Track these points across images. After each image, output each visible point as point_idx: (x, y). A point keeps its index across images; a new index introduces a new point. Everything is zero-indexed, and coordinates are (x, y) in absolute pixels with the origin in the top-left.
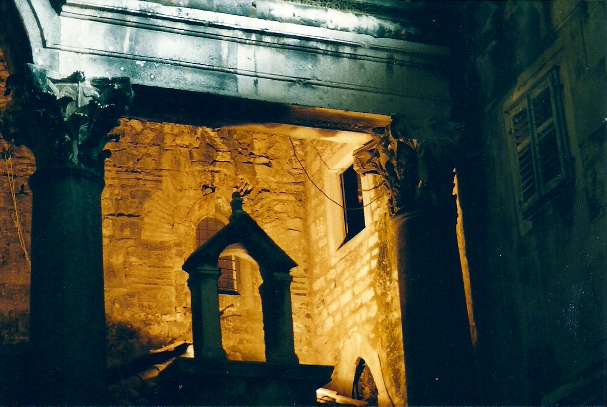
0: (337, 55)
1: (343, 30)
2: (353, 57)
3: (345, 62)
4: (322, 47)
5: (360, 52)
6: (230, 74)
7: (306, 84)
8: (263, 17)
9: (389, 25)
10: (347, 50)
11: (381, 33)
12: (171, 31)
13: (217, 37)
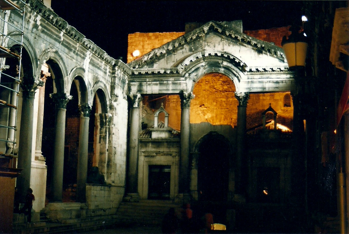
0: (283, 82)
1: (284, 78)
2: (285, 82)
3: (284, 83)
4: (280, 81)
5: (286, 81)
6: (265, 88)
7: (277, 88)
8: (270, 78)
9: (292, 76)
10: (284, 81)
11: (290, 78)
12: (256, 83)
13: (263, 83)
